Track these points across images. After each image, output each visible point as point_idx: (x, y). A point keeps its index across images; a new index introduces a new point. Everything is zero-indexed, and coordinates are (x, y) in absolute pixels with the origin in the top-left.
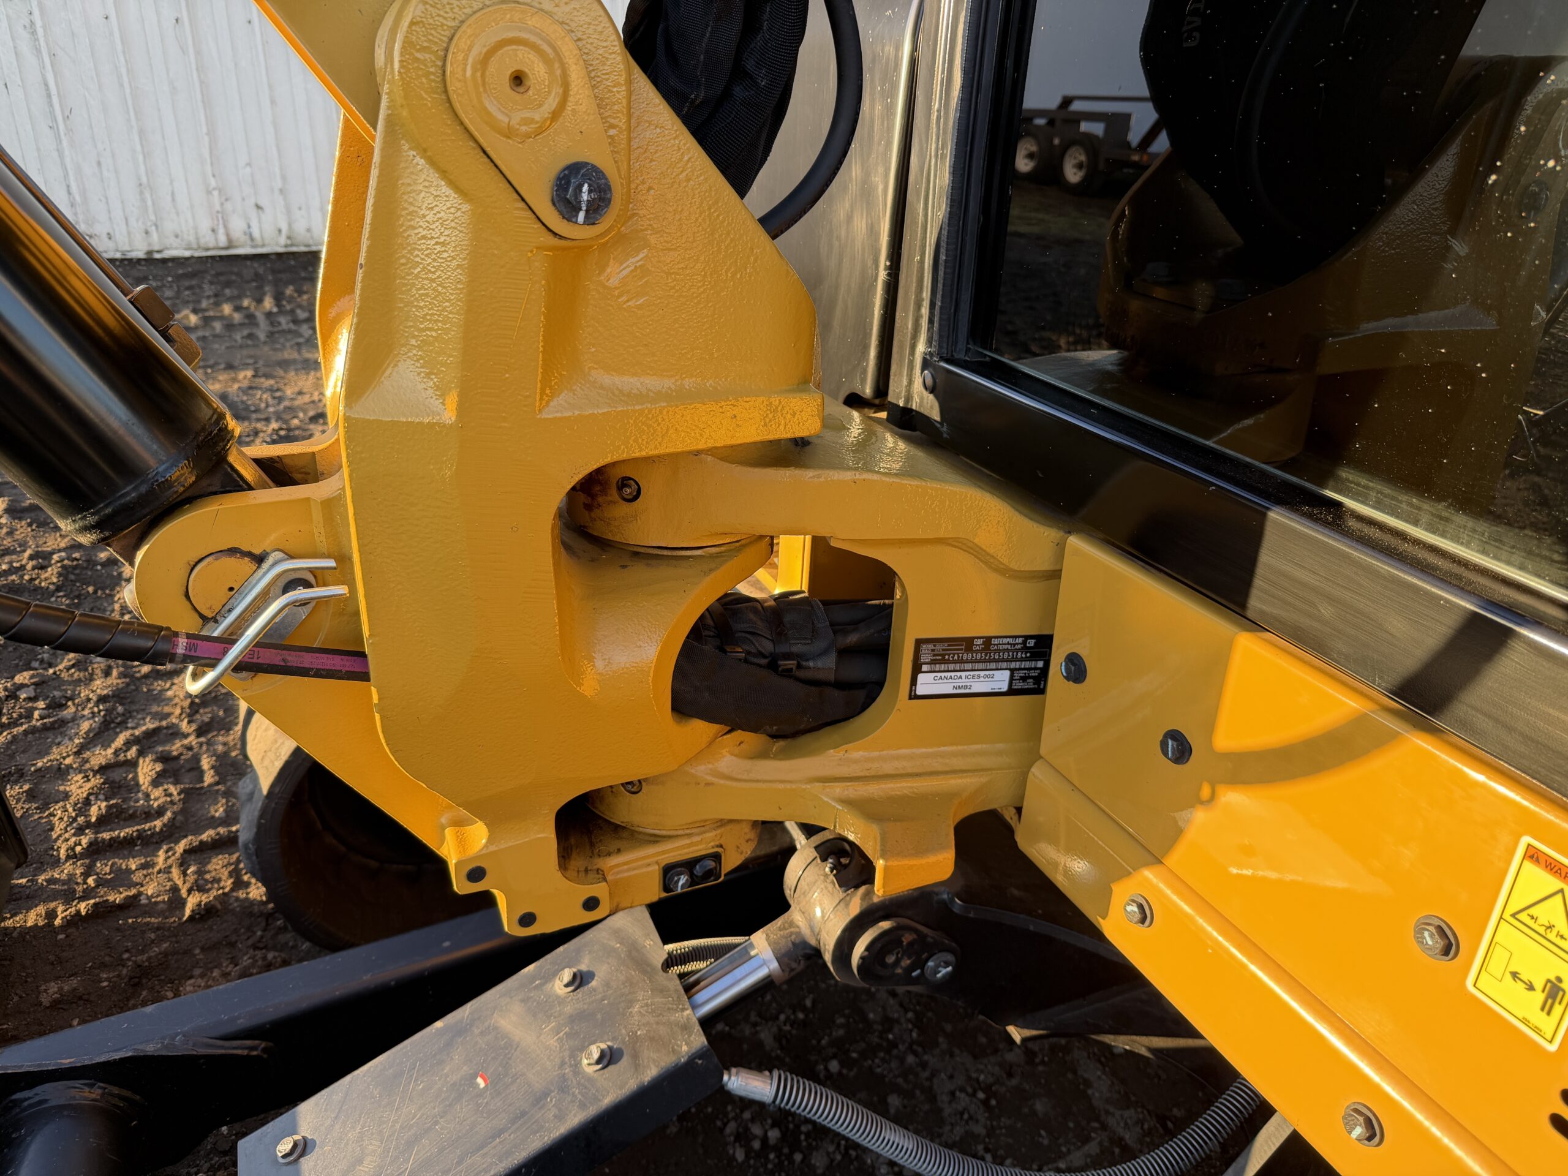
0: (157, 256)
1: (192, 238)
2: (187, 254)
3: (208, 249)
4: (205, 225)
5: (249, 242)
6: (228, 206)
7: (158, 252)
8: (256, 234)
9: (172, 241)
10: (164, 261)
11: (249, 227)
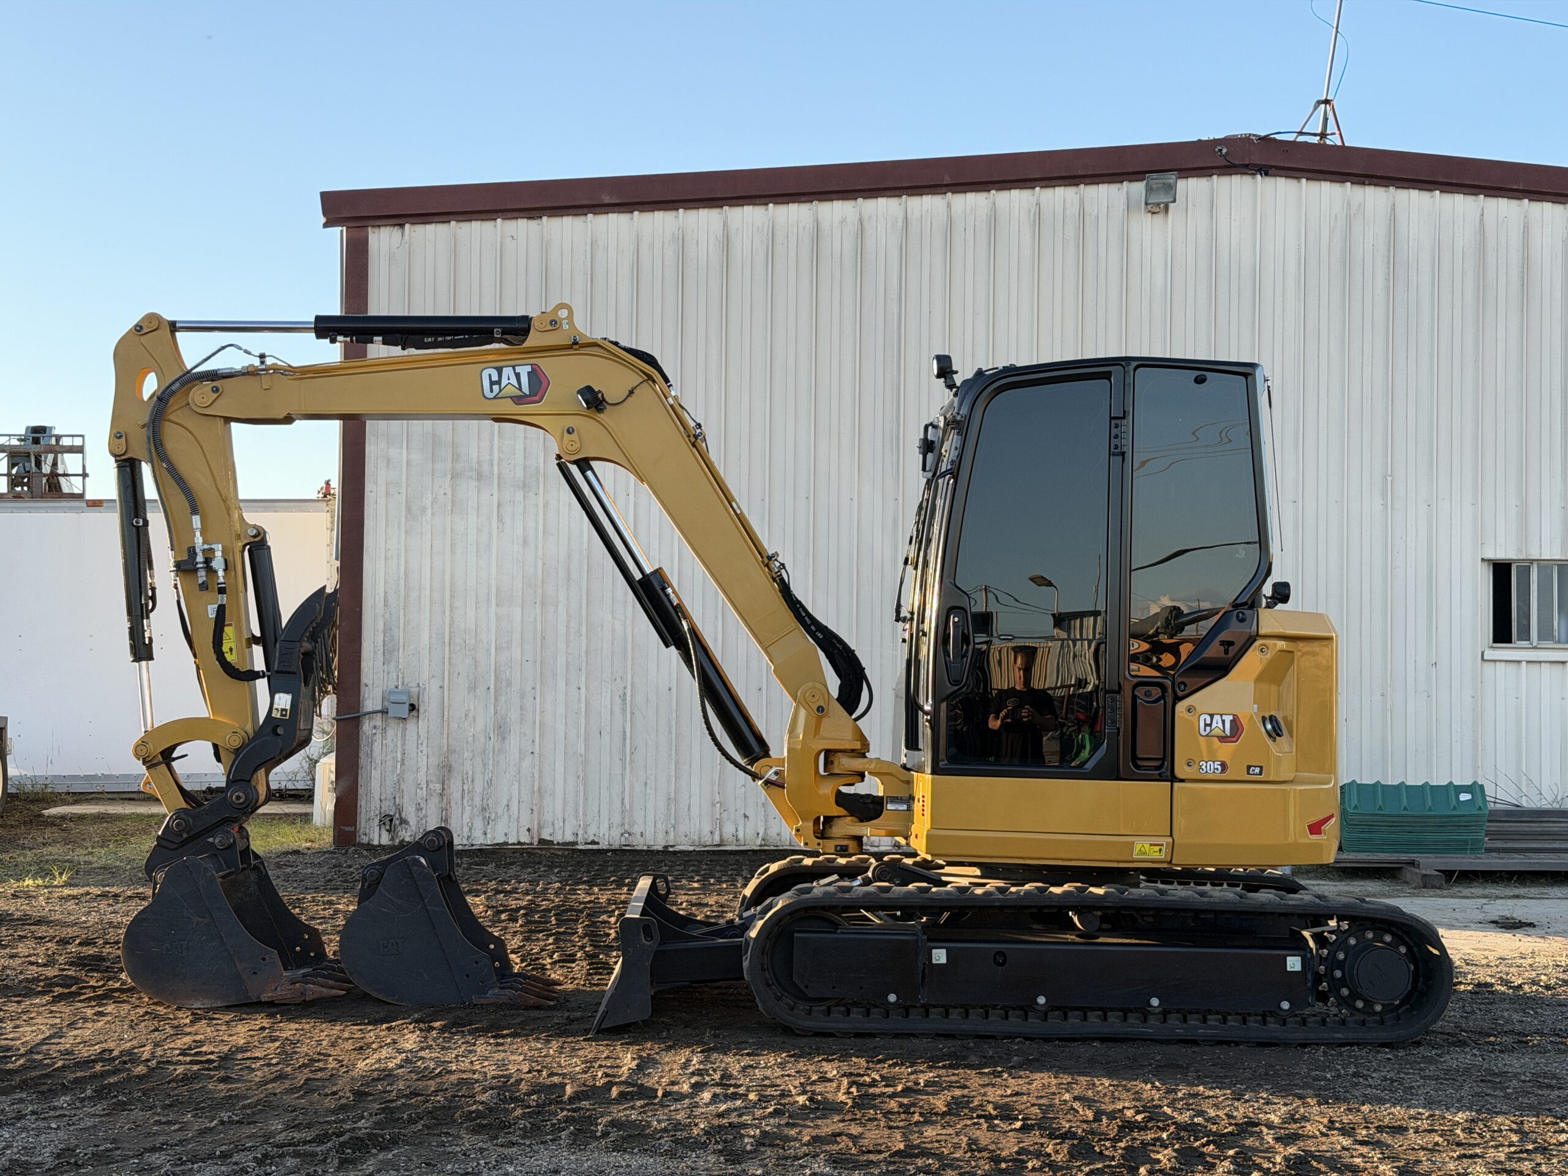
0: (671, 849)
1: (696, 838)
2: (691, 849)
3: (706, 846)
4: (706, 829)
5: (735, 842)
6: (725, 815)
7: (672, 846)
8: (741, 835)
9: (683, 839)
10: (675, 853)
11: (737, 831)
